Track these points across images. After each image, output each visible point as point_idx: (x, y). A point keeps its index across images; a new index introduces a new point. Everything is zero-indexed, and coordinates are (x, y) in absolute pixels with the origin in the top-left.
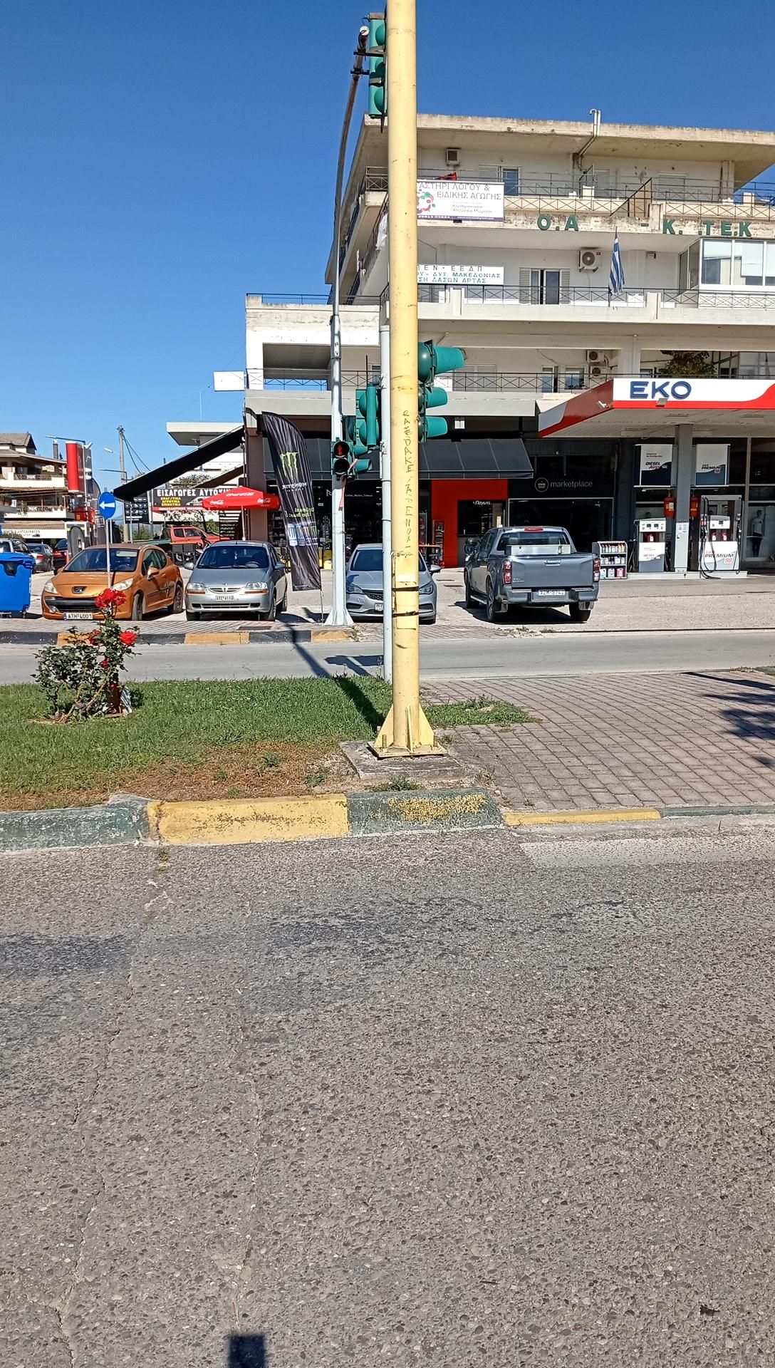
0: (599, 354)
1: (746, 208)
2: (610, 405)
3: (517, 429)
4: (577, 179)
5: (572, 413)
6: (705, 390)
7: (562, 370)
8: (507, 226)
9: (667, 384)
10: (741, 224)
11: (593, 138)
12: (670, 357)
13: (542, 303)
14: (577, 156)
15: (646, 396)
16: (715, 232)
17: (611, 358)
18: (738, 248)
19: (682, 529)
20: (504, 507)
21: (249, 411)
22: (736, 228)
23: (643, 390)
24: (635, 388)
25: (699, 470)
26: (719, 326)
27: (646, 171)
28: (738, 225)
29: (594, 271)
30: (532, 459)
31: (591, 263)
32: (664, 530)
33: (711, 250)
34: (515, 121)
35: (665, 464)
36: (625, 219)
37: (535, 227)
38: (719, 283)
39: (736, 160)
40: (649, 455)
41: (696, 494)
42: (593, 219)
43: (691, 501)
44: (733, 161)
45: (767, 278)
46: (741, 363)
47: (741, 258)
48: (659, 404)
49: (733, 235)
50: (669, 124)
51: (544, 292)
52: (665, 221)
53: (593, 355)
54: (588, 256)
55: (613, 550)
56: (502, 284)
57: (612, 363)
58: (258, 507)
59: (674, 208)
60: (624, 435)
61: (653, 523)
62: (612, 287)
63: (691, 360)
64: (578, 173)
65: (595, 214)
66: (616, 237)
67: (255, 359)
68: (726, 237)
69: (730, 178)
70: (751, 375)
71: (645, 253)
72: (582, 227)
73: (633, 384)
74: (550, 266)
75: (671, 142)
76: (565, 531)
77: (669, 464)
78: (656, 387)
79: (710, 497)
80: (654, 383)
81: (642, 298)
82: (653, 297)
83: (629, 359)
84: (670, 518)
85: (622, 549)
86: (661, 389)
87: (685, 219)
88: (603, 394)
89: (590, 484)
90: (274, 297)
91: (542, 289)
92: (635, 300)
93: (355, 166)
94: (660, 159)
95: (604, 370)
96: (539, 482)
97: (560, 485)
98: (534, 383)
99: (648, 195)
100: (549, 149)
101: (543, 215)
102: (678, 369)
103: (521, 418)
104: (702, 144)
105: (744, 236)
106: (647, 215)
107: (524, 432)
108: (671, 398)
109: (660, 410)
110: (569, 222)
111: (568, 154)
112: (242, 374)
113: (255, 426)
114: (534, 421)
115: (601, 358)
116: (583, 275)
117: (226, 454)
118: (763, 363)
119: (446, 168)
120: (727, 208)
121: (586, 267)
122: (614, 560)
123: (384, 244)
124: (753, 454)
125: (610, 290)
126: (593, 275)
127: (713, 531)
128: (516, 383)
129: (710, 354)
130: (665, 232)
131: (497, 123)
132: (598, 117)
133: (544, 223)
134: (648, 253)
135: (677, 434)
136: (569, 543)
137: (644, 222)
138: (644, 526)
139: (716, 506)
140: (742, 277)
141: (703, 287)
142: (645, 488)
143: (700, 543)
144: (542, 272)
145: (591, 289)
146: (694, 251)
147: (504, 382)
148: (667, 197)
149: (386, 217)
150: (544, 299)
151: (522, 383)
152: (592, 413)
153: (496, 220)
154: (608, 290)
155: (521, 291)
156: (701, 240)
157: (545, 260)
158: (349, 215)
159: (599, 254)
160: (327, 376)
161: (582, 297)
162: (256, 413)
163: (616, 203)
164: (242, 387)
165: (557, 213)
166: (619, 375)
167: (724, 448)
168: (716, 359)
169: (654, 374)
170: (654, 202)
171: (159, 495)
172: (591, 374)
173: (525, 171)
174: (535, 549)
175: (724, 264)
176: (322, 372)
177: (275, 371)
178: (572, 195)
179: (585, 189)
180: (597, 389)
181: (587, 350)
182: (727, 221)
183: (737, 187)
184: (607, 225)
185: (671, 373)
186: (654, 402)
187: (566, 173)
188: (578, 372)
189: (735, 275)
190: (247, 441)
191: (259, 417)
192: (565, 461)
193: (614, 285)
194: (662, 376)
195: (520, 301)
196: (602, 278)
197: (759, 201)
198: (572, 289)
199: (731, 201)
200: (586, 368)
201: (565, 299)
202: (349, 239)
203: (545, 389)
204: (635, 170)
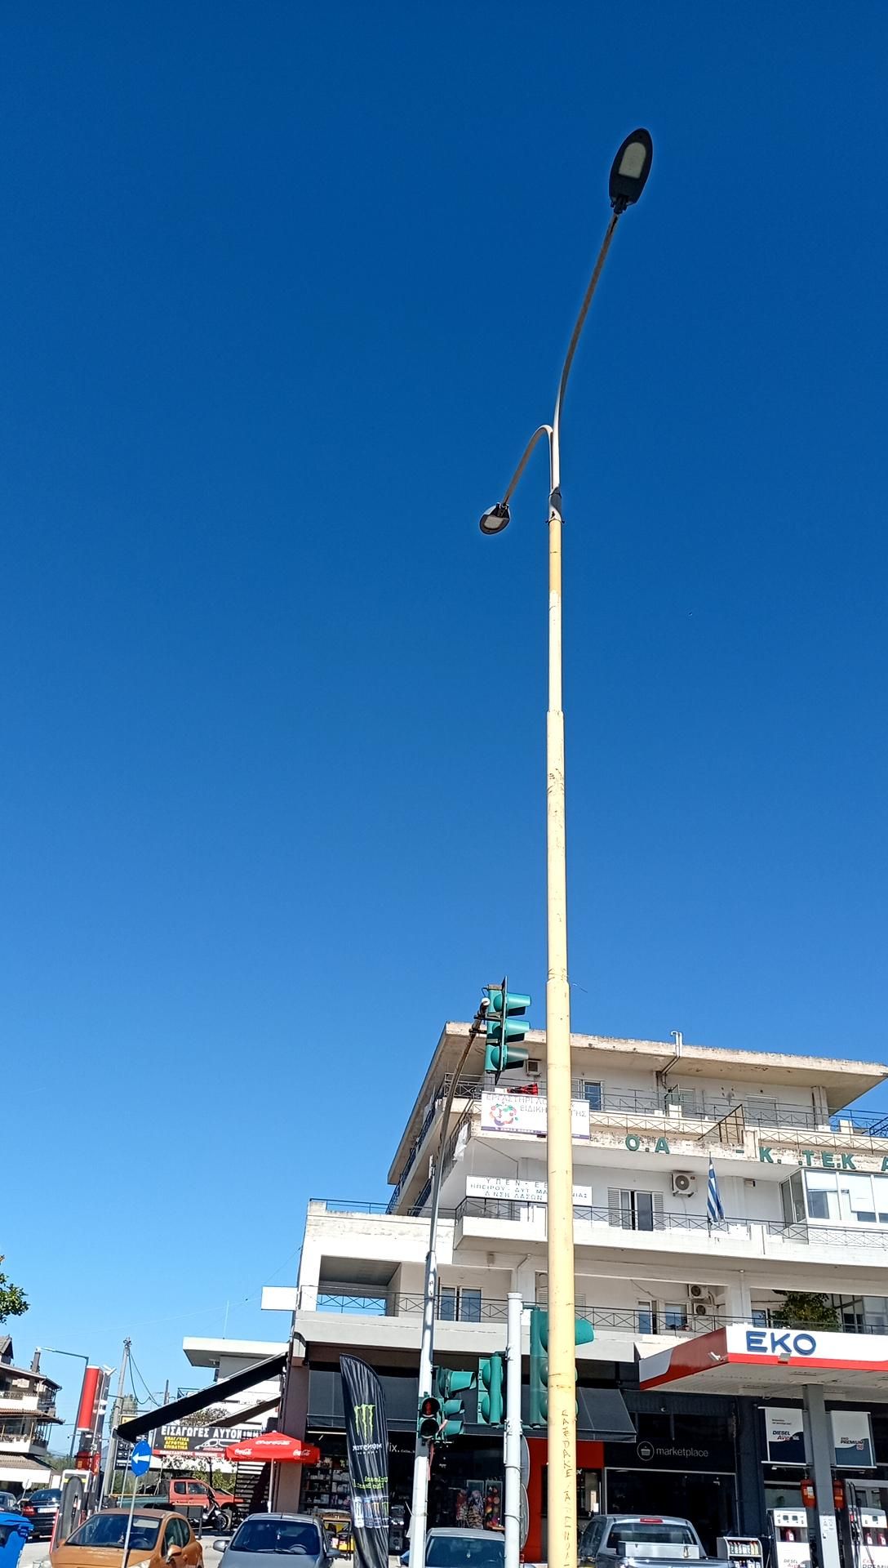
0: (702, 1290)
1: (845, 1135)
2: (724, 1358)
3: (614, 1378)
4: (662, 1097)
5: (679, 1362)
6: (833, 1345)
7: (661, 1308)
8: (594, 1144)
9: (787, 1336)
10: (843, 1156)
11: (675, 1059)
12: (785, 1298)
13: (634, 1229)
14: (660, 1075)
15: (765, 1349)
16: (819, 1164)
17: (717, 1296)
18: (845, 1181)
19: (828, 1525)
20: (600, 1478)
21: (298, 1336)
22: (838, 1160)
23: (760, 1342)
24: (752, 1339)
25: (838, 1445)
26: (836, 1266)
27: (734, 1092)
28: (840, 1157)
29: (689, 1196)
30: (632, 1416)
31: (685, 1187)
32: (805, 1525)
33: (815, 1181)
34: (596, 1038)
35: (797, 1434)
36: (718, 1144)
37: (623, 1146)
38: (828, 1218)
39: (827, 1086)
40: (775, 1421)
41: (839, 1477)
42: (684, 1143)
43: (833, 1486)
44: (823, 1087)
45: (880, 1214)
46: (867, 1309)
47: (848, 1192)
48: (782, 1359)
49: (836, 1167)
50: (754, 1049)
51: (636, 1216)
52: (761, 1149)
53: (696, 1290)
54: (681, 1180)
55: (744, 1551)
56: (590, 1205)
57: (718, 1300)
58: (292, 1461)
59: (769, 1133)
60: (741, 1392)
61: (790, 1513)
62: (711, 1217)
63: (808, 1302)
64: (663, 1092)
65: (684, 1135)
66: (711, 1163)
67: (311, 1274)
68: (828, 1169)
69: (820, 1105)
71: (742, 1181)
72: (673, 1149)
73: (749, 1334)
74: (640, 1187)
75: (757, 1067)
76: (690, 1525)
77: (800, 1435)
78: (776, 1339)
79: (856, 1482)
80: (772, 1335)
81: (745, 1229)
82: (756, 1229)
83: (738, 1301)
84: (812, 1509)
85: (755, 1550)
86: (781, 1342)
87: (783, 1146)
88: (715, 1340)
89: (705, 1454)
90: (339, 1204)
91: (633, 1213)
92: (738, 1231)
93: (431, 1072)
94: (748, 1081)
95: (710, 1311)
96: (642, 1447)
97: (669, 1452)
98: (631, 1321)
99: (740, 1121)
100: (632, 1066)
101: (633, 1136)
102: (795, 1313)
103: (617, 1364)
104: (789, 1070)
105: (849, 1168)
106: (741, 1141)
107: (622, 1381)
108: (795, 1354)
109: (783, 1367)
110: (659, 1144)
111: (652, 1071)
112: (294, 1291)
113: (303, 1355)
114: (633, 1368)
115: (704, 1295)
116: (678, 1200)
117: (264, 1382)
119: (526, 1078)
120: (823, 1134)
121: (681, 1192)
122: (746, 1565)
123: (462, 1154)
125: (709, 1219)
126: (688, 1201)
127: (866, 1530)
128: (610, 1319)
129: (830, 1297)
130: (762, 1161)
131: (578, 1039)
132: (679, 1039)
133: (633, 1143)
134: (747, 1180)
135: (805, 1394)
136: (695, 1543)
137: (739, 1148)
138: (781, 1517)
139: (864, 1492)
140: (852, 1212)
141: (811, 1221)
142: (776, 1464)
143: (853, 1547)
144: (633, 1193)
145: (689, 1217)
146: (797, 1181)
147: (597, 1319)
148: (760, 1122)
149: (466, 1126)
150: (637, 1225)
151: (617, 1320)
152: (704, 1365)
153: (582, 1137)
154: (706, 1219)
155: (610, 1214)
156: (803, 1171)
157: (635, 1181)
158: (422, 1116)
159: (693, 1178)
160: (387, 1294)
161: (679, 1225)
162: (306, 1340)
163: (705, 1126)
164: (293, 1307)
165: (645, 1133)
166: (731, 1319)
167: (863, 1417)
168: (837, 1303)
169: (769, 1322)
170: (747, 1128)
171: (163, 1433)
172: (695, 1313)
173: (608, 1086)
174: (655, 1549)
175: (831, 1198)
176: (382, 1290)
177: (329, 1286)
178: (659, 1113)
179: (672, 1107)
180: (708, 1336)
181: (688, 1285)
182: (827, 1150)
183: (831, 1113)
184: (699, 1148)
185: (789, 1321)
186: (776, 1357)
187: (651, 1090)
188: (678, 1310)
189: (846, 1210)
190: (289, 1371)
191: (309, 1345)
192: (672, 1422)
193: (714, 1214)
194: (778, 1325)
195: (611, 1224)
196: (699, 1206)
197: (858, 1130)
198: (668, 1215)
199: (827, 1128)
200: (689, 1305)
201: (660, 1225)
202: (420, 1141)
203: (643, 1330)
204: (723, 1091)
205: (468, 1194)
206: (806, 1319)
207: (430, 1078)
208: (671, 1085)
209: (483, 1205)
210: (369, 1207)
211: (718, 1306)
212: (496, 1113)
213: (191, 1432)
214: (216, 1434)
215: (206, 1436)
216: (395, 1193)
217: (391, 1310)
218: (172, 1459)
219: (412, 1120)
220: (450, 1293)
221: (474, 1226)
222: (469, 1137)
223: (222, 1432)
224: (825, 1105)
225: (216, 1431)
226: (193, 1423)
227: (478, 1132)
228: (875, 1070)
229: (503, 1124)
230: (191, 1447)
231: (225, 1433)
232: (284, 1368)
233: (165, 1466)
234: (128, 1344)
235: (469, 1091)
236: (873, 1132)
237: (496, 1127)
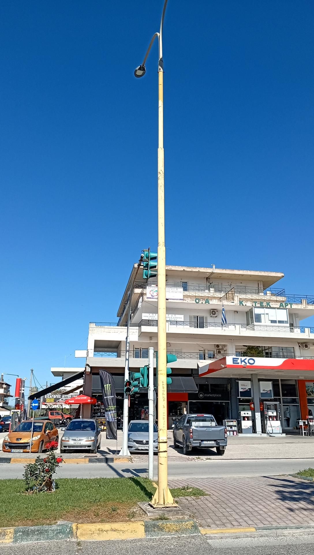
0: (220, 346)
1: (268, 296)
2: (225, 366)
3: (191, 373)
4: (208, 286)
5: (212, 368)
6: (261, 362)
7: (206, 352)
8: (184, 302)
9: (246, 359)
10: (267, 303)
11: (212, 273)
12: (247, 348)
13: (198, 328)
14: (207, 279)
15: (238, 363)
16: (259, 305)
17: (225, 347)
18: (267, 311)
19: (258, 415)
20: (187, 404)
21: (88, 365)
22: (265, 304)
23: (237, 361)
25: (262, 392)
26: (263, 337)
27: (232, 283)
28: (266, 303)
29: (216, 317)
30: (197, 385)
31: (214, 314)
32: (251, 415)
33: (257, 311)
34: (186, 267)
35: (249, 389)
36: (226, 300)
37: (194, 302)
38: (261, 322)
40: (242, 385)
41: (262, 401)
42: (214, 300)
43: (260, 404)
44: (262, 281)
45: (278, 321)
46: (273, 350)
47: (268, 314)
48: (244, 366)
49: (264, 306)
50: (239, 269)
51: (198, 324)
52: (240, 301)
53: (218, 346)
54: (213, 312)
55: (231, 424)
56: (183, 321)
57: (225, 349)
58: (88, 403)
59: (243, 296)
60: (231, 377)
61: (246, 412)
62: (223, 323)
63: (254, 349)
64: (208, 284)
65: (215, 298)
66: (223, 306)
67: (91, 346)
68: (262, 307)
69: (261, 286)
70: (278, 356)
71: (233, 311)
72: (211, 302)
73: (233, 359)
74: (200, 315)
75: (240, 275)
76: (213, 416)
77: (250, 389)
78: (242, 360)
79: (267, 403)
80: (241, 359)
81: (234, 326)
82: (237, 326)
83: (231, 349)
84: (253, 411)
85: (235, 423)
86: (244, 361)
87: (247, 300)
88: (222, 361)
89: (220, 395)
90: (99, 324)
91: (197, 323)
92: (231, 327)
93: (130, 280)
94: (236, 280)
95: (222, 352)
96: (200, 394)
97: (208, 395)
98: (196, 356)
99: (233, 293)
100: (198, 276)
101: (197, 299)
102: (249, 352)
103: (192, 369)
104: (251, 276)
105: (268, 307)
106: (233, 299)
107: (193, 374)
108: (248, 364)
109: (244, 368)
110: (206, 301)
111: (205, 278)
112: (86, 351)
113: (90, 371)
114: (197, 370)
115: (220, 347)
116: (212, 318)
117: (78, 380)
118: (281, 351)
120: (261, 296)
121: (213, 316)
122: (232, 428)
123: (140, 306)
124: (282, 384)
125: (222, 324)
127: (270, 417)
128: (190, 356)
130: (240, 305)
131: (180, 268)
132: (214, 267)
133: (197, 301)
134: (235, 311)
135: (252, 377)
136: (214, 421)
137: (232, 301)
138: (243, 414)
139: (270, 406)
140: (269, 320)
141: (255, 323)
142: (242, 398)
143: (265, 421)
144: (197, 317)
145: (215, 323)
146: (251, 311)
147: (185, 356)
148: (240, 293)
149: (142, 297)
150: (199, 326)
151: (192, 356)
152: (219, 369)
153: (180, 299)
154: (221, 324)
155: (190, 323)
156: (253, 308)
157: (198, 313)
158: (128, 295)
159: (217, 311)
160: (117, 351)
161: (212, 326)
162: (90, 366)
163: (222, 294)
164: (86, 356)
165: (202, 298)
166: (228, 355)
167: (270, 383)
168: (263, 349)
169: (241, 355)
170: (235, 295)
171: (45, 397)
172: (217, 353)
173: (190, 283)
174: (201, 424)
175: (262, 316)
176: (115, 350)
177: (97, 349)
178: (207, 291)
179: (211, 289)
180: (220, 360)
181: (215, 344)
182: (262, 301)
183: (264, 289)
184: (219, 302)
185: (248, 355)
186: (242, 365)
187: (204, 284)
188: (212, 352)
189: (267, 320)
190: (85, 376)
191: (91, 368)
192: (210, 386)
193: (224, 322)
194: (244, 356)
195: (190, 327)
196: (219, 320)
197: (273, 294)
198: (209, 323)
199: (263, 294)
200: (215, 350)
201: (206, 326)
202: (127, 303)
203: (201, 358)
204: (228, 283)
205: (143, 319)
206: (253, 354)
207: (130, 282)
208: (211, 282)
209: (148, 322)
210: (110, 324)
211: (225, 351)
212: (152, 293)
213: (55, 397)
214: (63, 397)
215: (60, 397)
216: (119, 319)
217: (119, 356)
218: (49, 405)
219: (124, 296)
220: (138, 350)
221: (145, 329)
222: (143, 301)
223: (65, 396)
224: (262, 287)
225: (63, 396)
226: (55, 394)
227: (145, 299)
228: (280, 275)
229: (154, 296)
230: (55, 401)
231: (66, 396)
232: (84, 375)
233: (47, 408)
234: (32, 371)
235: (143, 286)
236: (278, 295)
237: (152, 297)
